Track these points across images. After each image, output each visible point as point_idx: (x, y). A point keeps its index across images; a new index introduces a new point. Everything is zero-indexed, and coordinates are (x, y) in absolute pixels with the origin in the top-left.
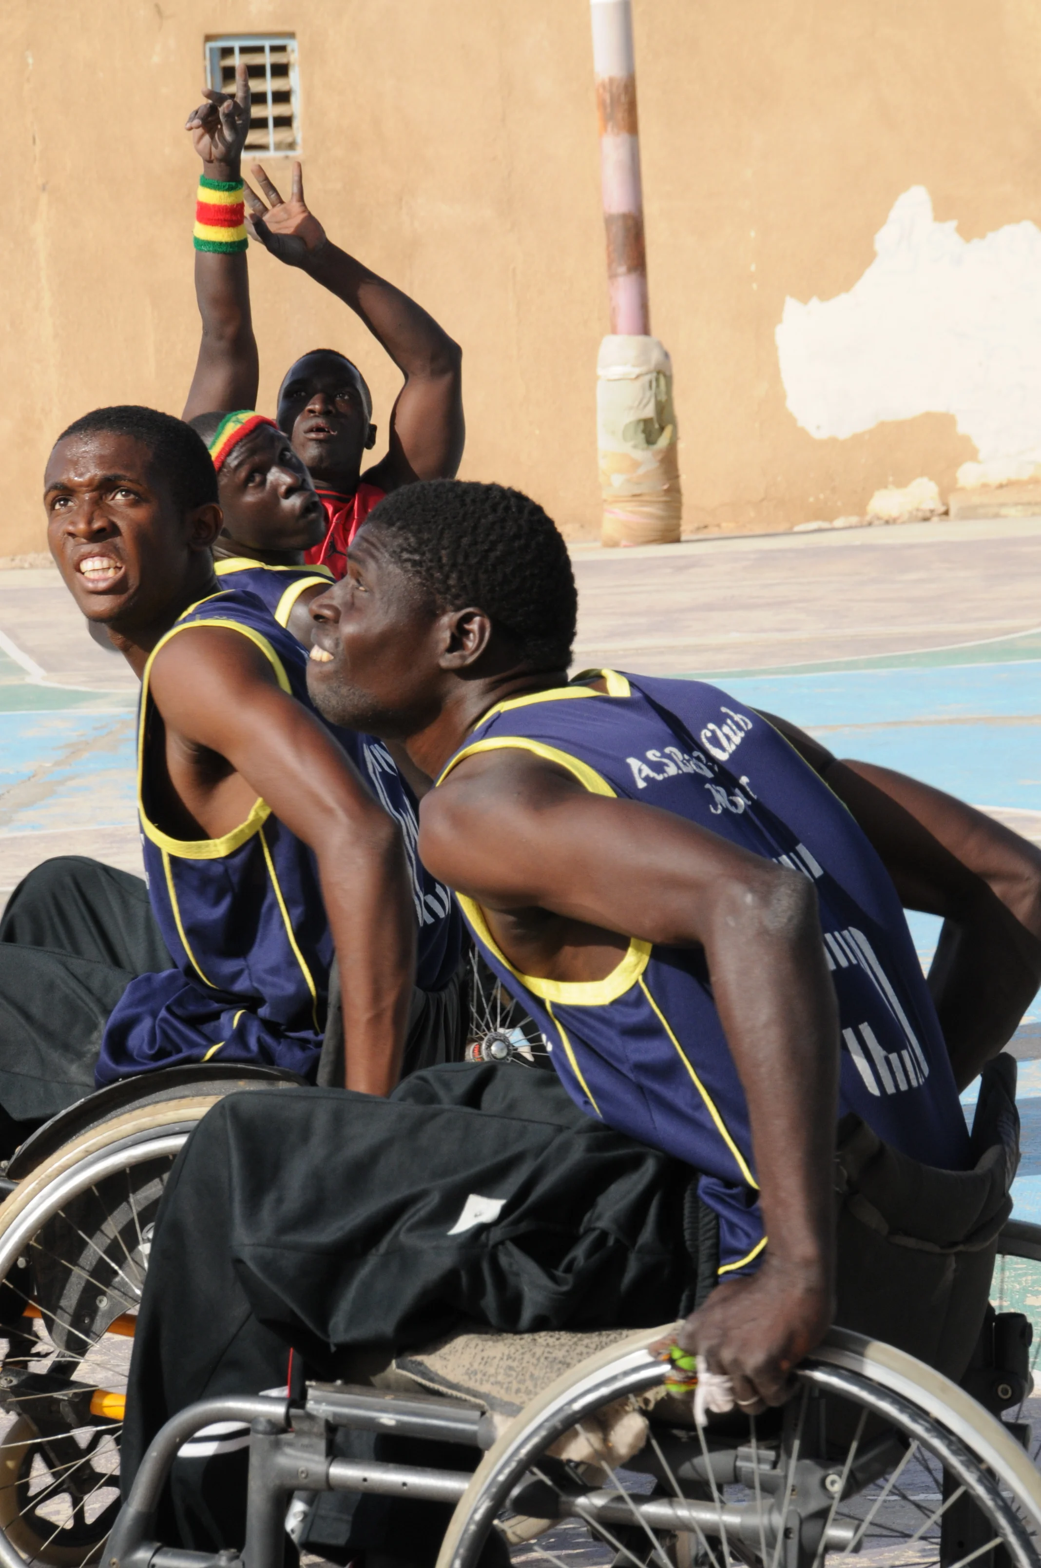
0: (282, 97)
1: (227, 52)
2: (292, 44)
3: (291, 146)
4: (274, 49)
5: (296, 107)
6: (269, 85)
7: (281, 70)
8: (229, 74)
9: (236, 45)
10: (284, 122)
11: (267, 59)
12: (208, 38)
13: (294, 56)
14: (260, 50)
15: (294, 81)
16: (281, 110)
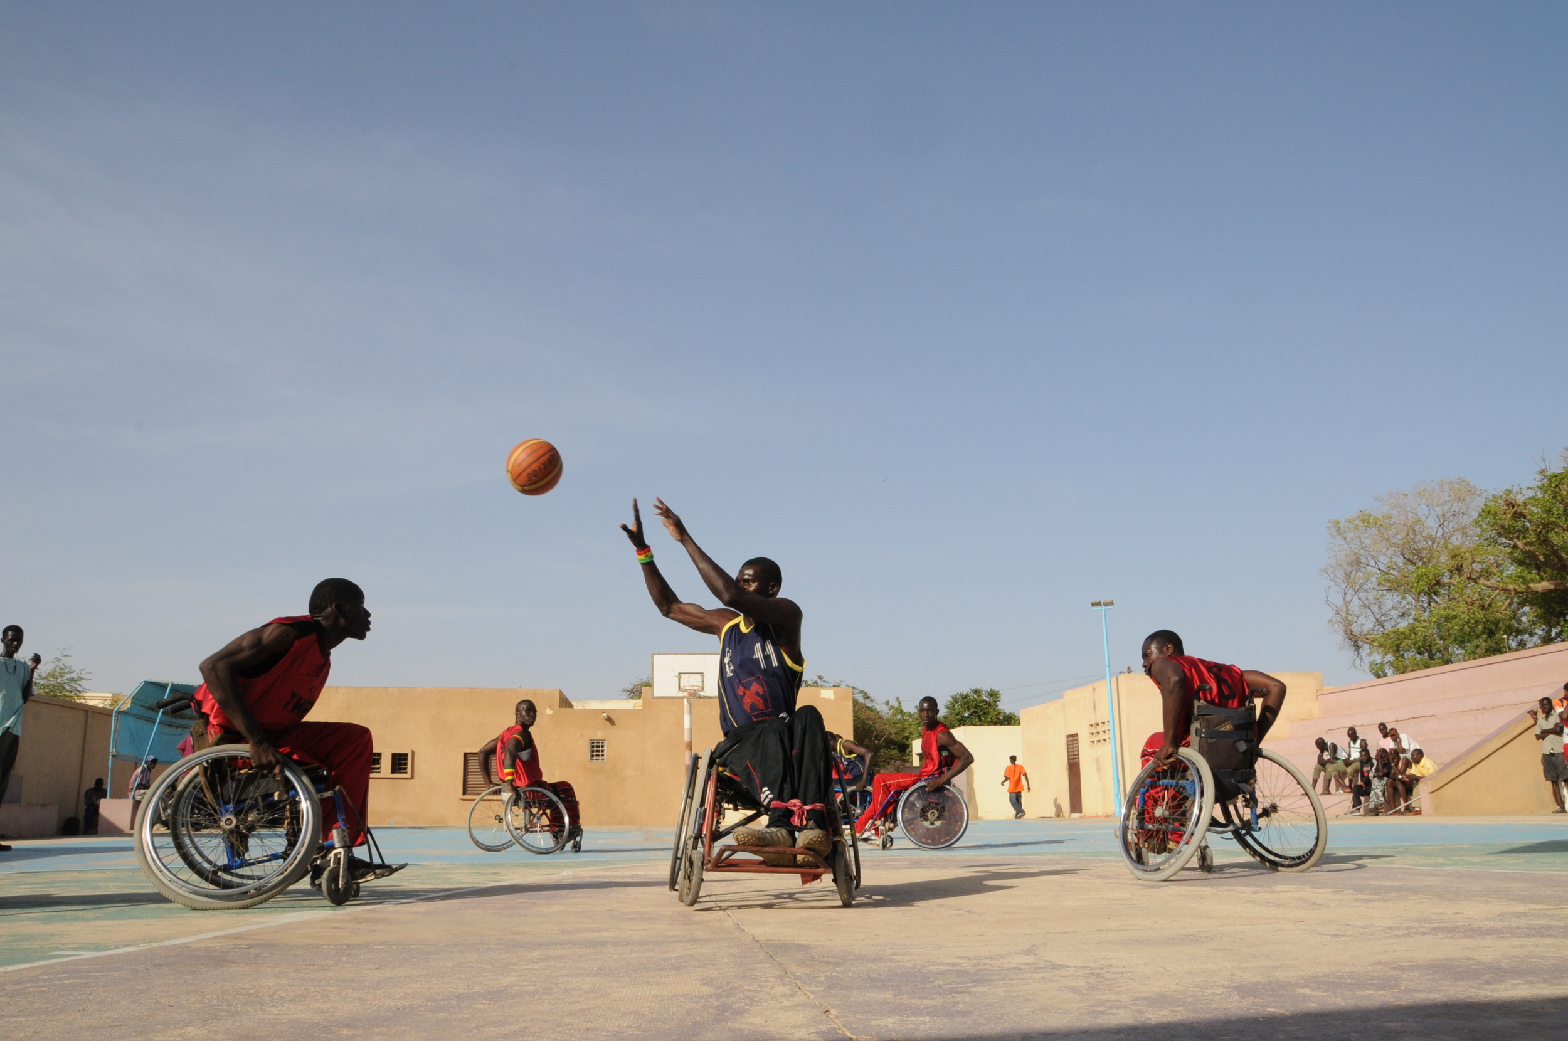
0: (602, 751)
1: (593, 743)
2: (605, 742)
3: (603, 760)
4: (602, 743)
5: (605, 753)
6: (600, 749)
7: (603, 746)
8: (593, 747)
9: (595, 741)
10: (602, 755)
11: (600, 744)
12: (590, 740)
13: (605, 744)
14: (599, 743)
15: (605, 748)
16: (602, 753)
